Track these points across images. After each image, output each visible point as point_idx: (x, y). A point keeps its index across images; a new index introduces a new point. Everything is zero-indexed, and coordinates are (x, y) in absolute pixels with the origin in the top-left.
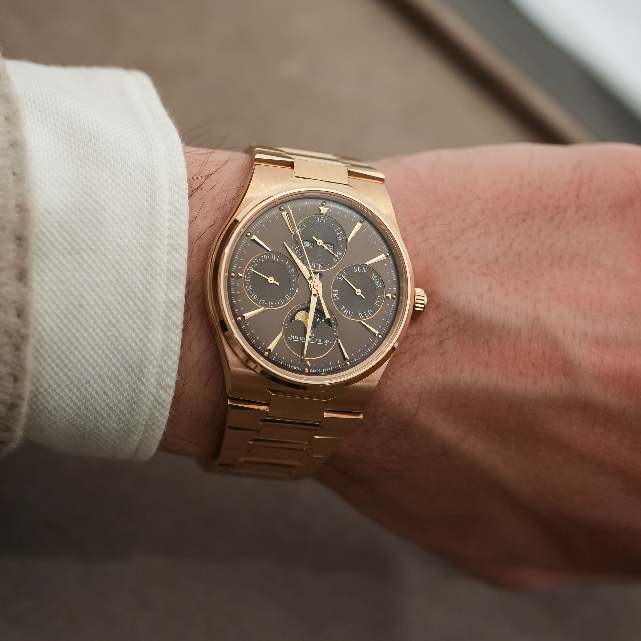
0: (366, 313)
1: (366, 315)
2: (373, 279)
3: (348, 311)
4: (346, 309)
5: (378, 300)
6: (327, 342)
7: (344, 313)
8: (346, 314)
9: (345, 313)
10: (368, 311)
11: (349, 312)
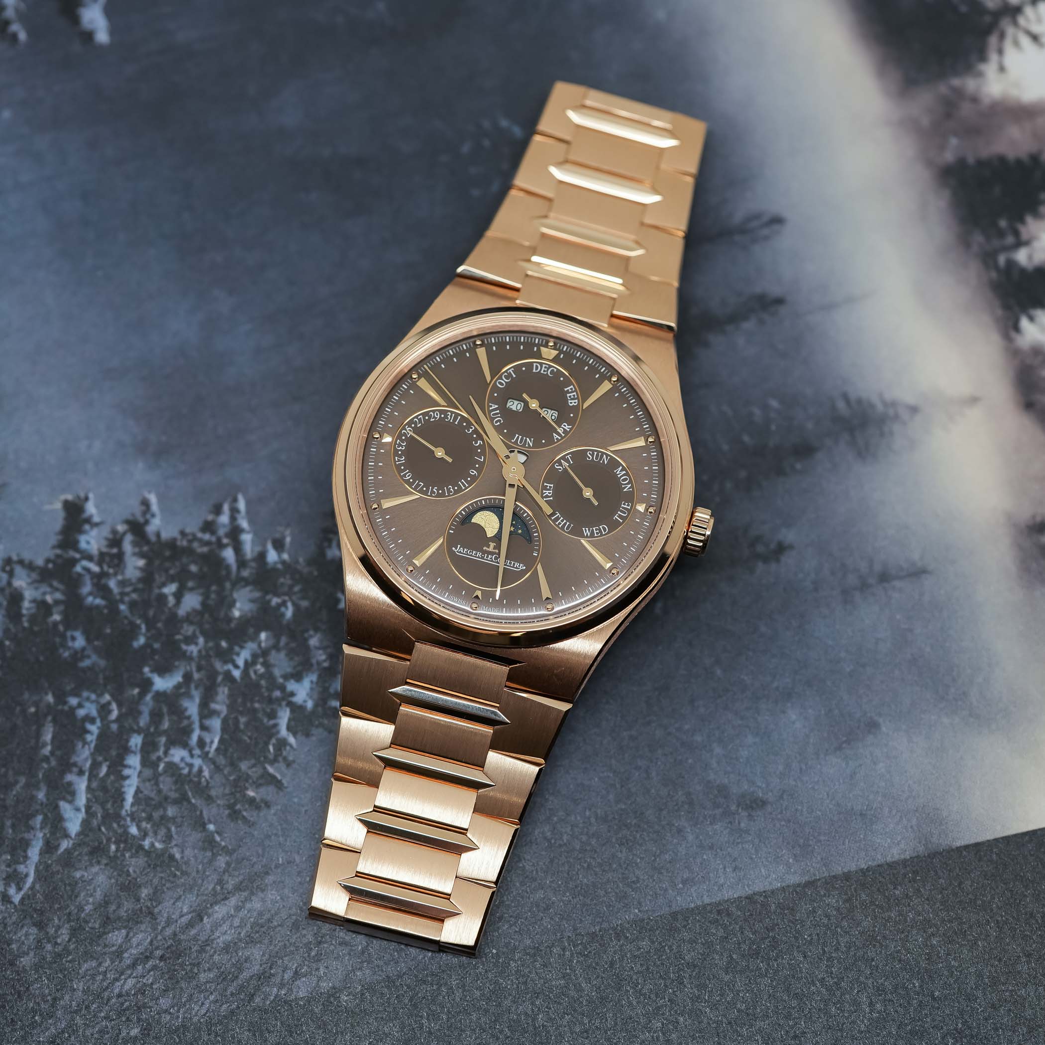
0: (596, 530)
1: (595, 532)
2: (619, 476)
3: (565, 521)
4: (562, 518)
5: (622, 511)
6: (519, 566)
7: (557, 523)
8: (560, 526)
9: (560, 524)
10: (601, 527)
11: (566, 523)
